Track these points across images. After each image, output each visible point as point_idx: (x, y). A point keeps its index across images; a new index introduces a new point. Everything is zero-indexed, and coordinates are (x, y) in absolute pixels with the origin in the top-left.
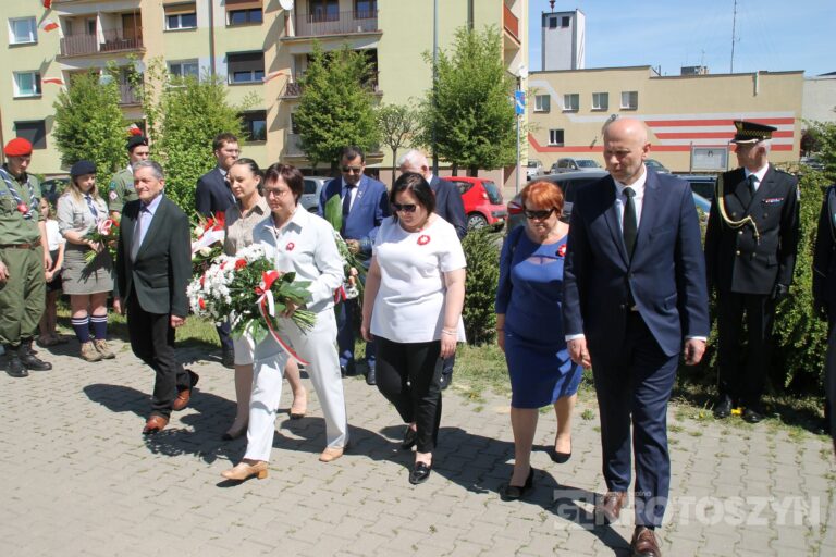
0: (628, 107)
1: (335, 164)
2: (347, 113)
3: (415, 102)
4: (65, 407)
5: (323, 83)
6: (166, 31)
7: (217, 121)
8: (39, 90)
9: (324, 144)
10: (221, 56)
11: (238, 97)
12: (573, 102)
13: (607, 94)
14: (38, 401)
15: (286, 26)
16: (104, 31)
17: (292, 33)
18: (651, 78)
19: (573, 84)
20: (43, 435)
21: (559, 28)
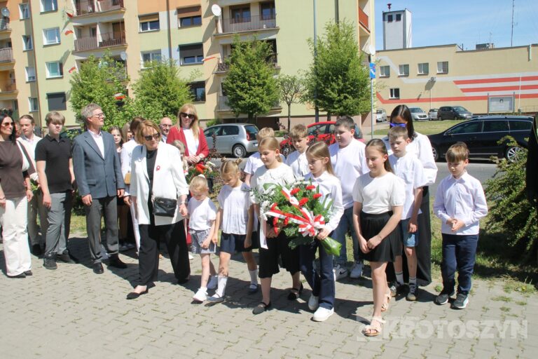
0: (442, 72)
1: (251, 115)
2: (258, 81)
3: (302, 73)
4: (74, 285)
5: (242, 62)
6: (140, 33)
7: (173, 89)
8: (62, 73)
9: (243, 102)
10: (175, 48)
11: (186, 73)
12: (405, 70)
13: (428, 64)
14: (56, 280)
15: (216, 26)
16: (102, 34)
17: (220, 31)
18: (457, 52)
19: (404, 58)
20: (59, 306)
21: (394, 21)
